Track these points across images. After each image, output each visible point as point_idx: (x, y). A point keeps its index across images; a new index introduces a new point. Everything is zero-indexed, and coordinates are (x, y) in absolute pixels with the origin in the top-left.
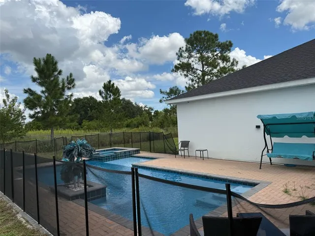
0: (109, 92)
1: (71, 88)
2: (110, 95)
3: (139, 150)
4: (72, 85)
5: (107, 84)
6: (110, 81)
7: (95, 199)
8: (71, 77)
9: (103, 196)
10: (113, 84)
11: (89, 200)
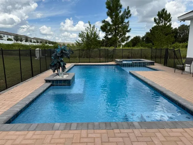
0: (161, 19)
1: (128, 17)
2: (162, 21)
3: (154, 63)
4: (129, 15)
5: (161, 12)
6: (164, 9)
7: (62, 85)
8: (128, 9)
9: (68, 85)
10: (166, 11)
11: (58, 85)
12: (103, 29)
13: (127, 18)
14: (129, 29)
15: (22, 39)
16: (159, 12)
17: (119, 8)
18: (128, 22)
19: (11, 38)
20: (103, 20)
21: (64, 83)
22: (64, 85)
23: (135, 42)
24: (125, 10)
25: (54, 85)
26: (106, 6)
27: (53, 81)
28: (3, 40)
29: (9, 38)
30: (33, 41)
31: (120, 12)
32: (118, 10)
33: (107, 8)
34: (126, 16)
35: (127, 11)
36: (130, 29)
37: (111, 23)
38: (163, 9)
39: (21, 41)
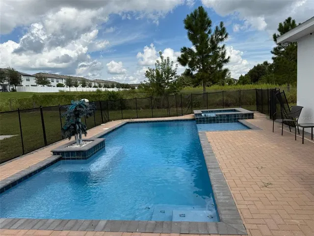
4: (224, 35)
5: (285, 24)
6: (289, 19)
7: (75, 159)
8: (221, 26)
9: (83, 159)
10: (294, 22)
11: (69, 159)
12: (182, 61)
13: (222, 40)
14: (226, 57)
15: (76, 83)
16: (280, 25)
17: (207, 25)
18: (223, 47)
19: (62, 83)
20: (182, 48)
21: (77, 156)
22: (78, 159)
23: (257, 74)
24: (217, 28)
25: (64, 159)
26: (184, 25)
27: (63, 153)
28: (51, 86)
29: (59, 82)
30: (93, 85)
31: (209, 32)
32: (205, 30)
33: (187, 28)
34: (220, 37)
35: (220, 29)
36: (229, 58)
37: (195, 51)
38: (287, 19)
39: (76, 86)
